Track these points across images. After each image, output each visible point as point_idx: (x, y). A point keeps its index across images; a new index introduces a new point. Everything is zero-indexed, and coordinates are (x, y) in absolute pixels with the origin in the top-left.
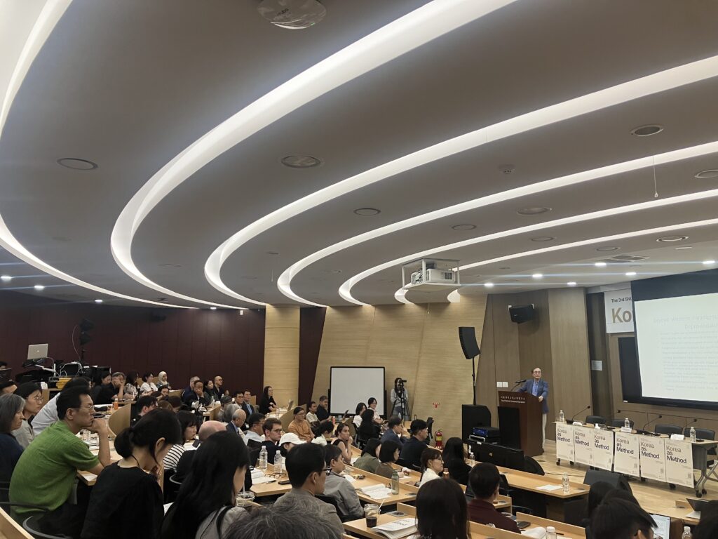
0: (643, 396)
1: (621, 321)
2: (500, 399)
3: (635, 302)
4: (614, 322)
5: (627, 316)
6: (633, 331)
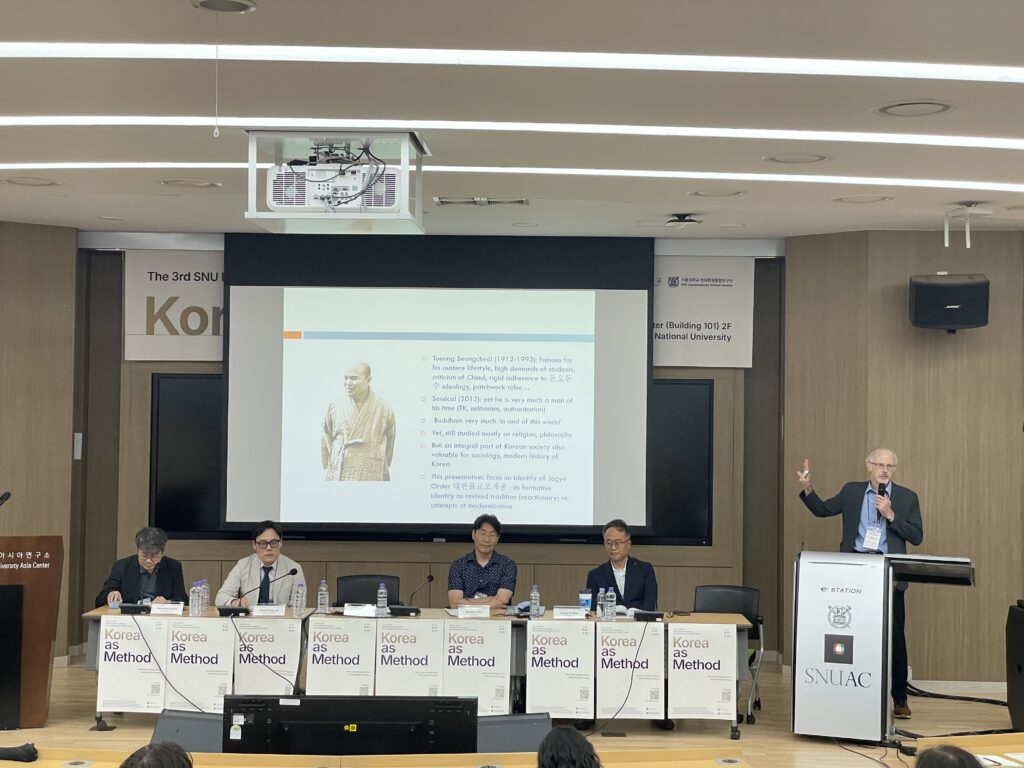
0: (228, 520)
1: (173, 332)
4: (150, 331)
5: (194, 321)
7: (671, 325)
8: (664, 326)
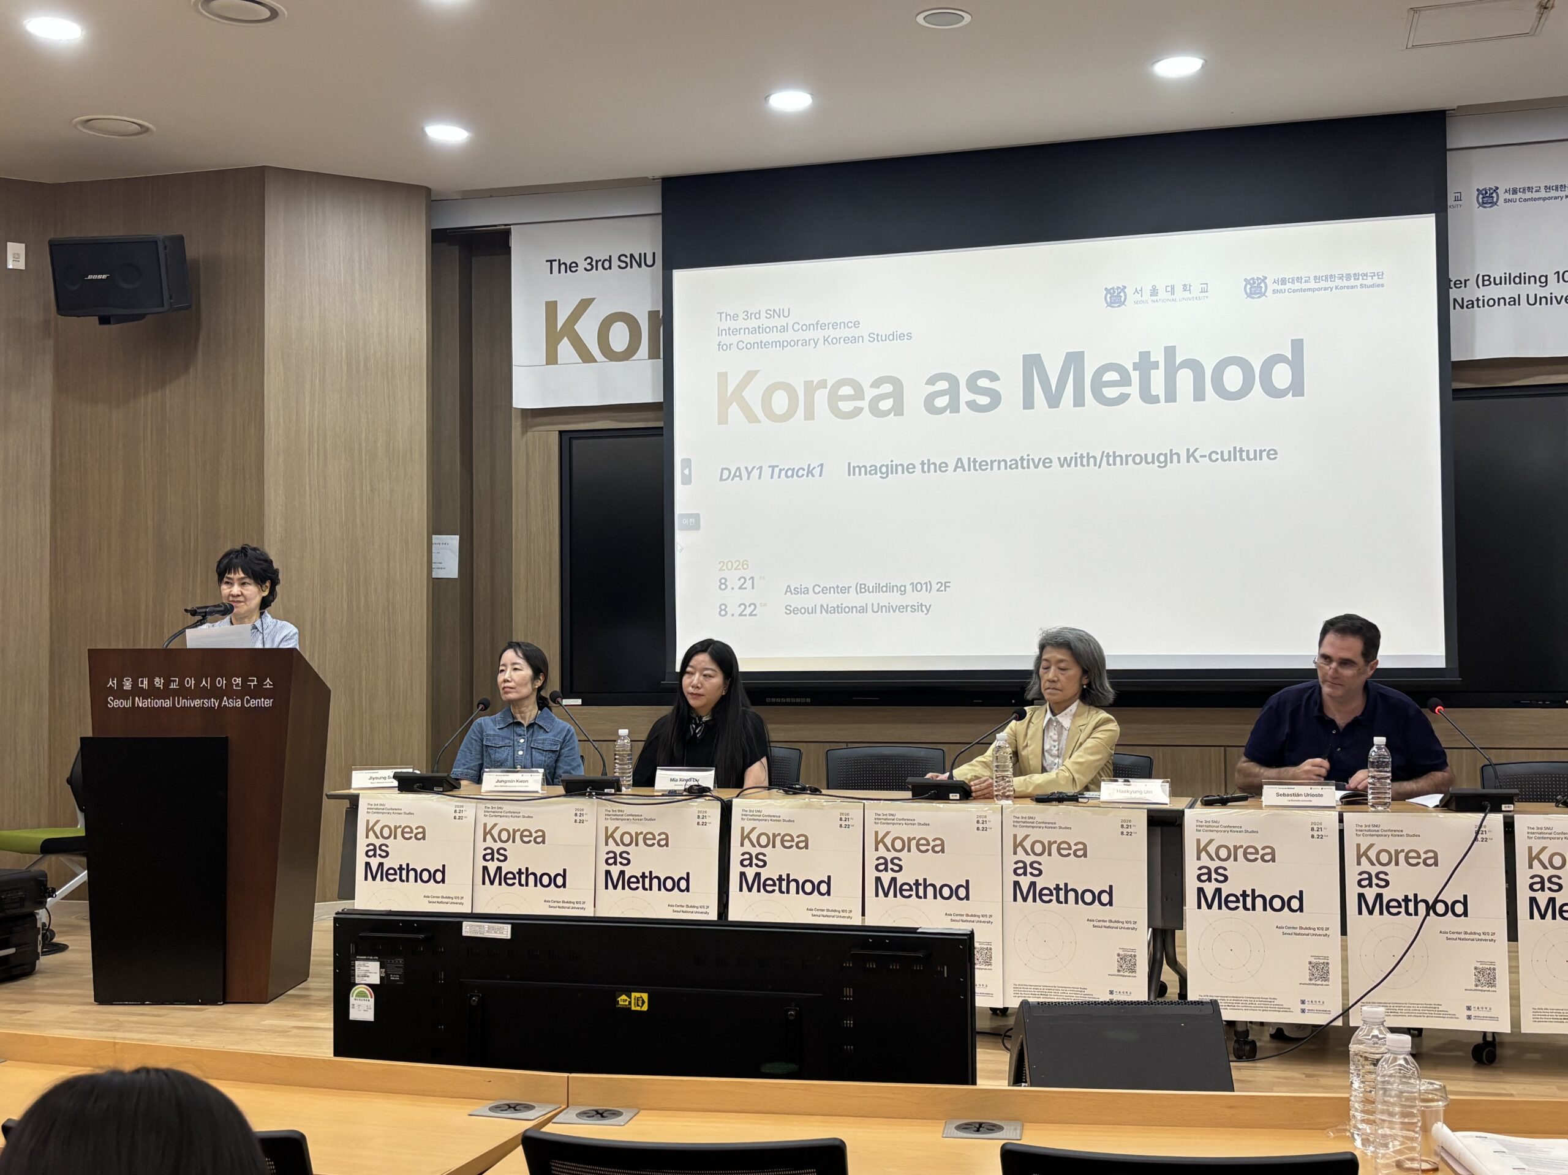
2: (99, 693)
3: (678, 275)
4: (552, 358)
5: (619, 337)
6: (659, 398)
7: (1486, 280)
8: (1472, 283)
